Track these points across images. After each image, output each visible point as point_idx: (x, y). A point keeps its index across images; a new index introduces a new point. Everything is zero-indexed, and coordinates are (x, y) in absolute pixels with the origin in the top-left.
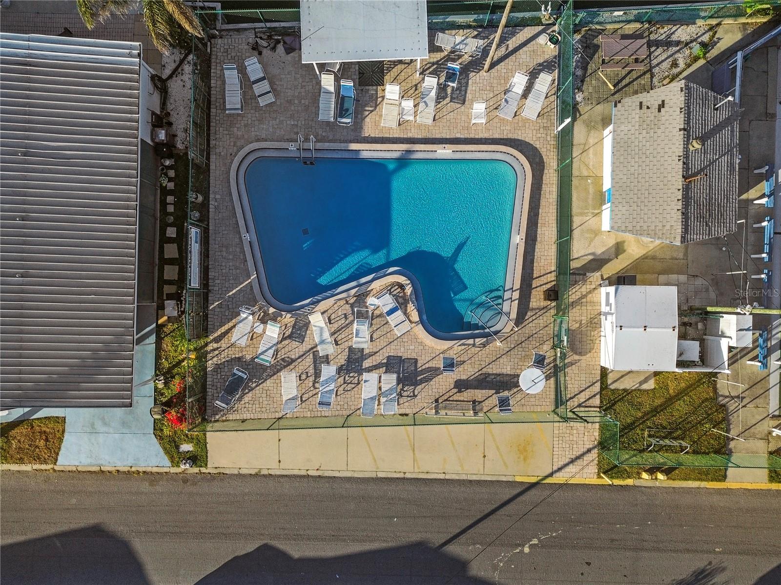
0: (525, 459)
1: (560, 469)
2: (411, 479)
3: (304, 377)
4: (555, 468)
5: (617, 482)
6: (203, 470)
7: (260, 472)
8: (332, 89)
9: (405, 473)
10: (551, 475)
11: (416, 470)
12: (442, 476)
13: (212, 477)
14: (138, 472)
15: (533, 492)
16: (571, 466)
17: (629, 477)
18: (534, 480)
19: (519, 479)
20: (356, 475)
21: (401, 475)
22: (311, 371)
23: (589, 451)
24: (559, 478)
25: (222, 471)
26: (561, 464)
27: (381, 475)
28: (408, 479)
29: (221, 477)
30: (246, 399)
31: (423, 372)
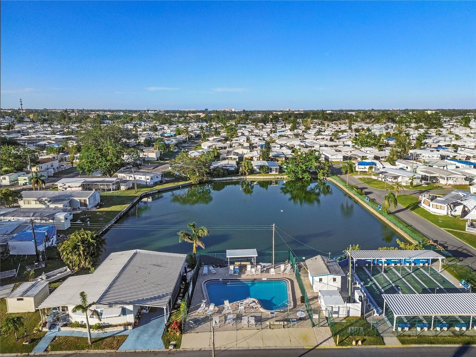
0: (306, 341)
1: (321, 344)
2: (263, 349)
3: (221, 321)
4: (319, 343)
5: (344, 347)
6: (178, 350)
7: (201, 349)
8: (233, 269)
9: (260, 347)
10: (318, 345)
11: (264, 346)
12: (275, 348)
13: (181, 352)
14: (151, 351)
15: (312, 351)
16: (325, 342)
17: (348, 345)
18: (312, 348)
19: (306, 348)
20: (240, 349)
21: (259, 348)
22: (224, 320)
23: (330, 338)
24: (321, 347)
25: (185, 350)
26: (320, 342)
27: (250, 348)
28: (261, 349)
29: (185, 351)
30: (199, 327)
31: (264, 319)
